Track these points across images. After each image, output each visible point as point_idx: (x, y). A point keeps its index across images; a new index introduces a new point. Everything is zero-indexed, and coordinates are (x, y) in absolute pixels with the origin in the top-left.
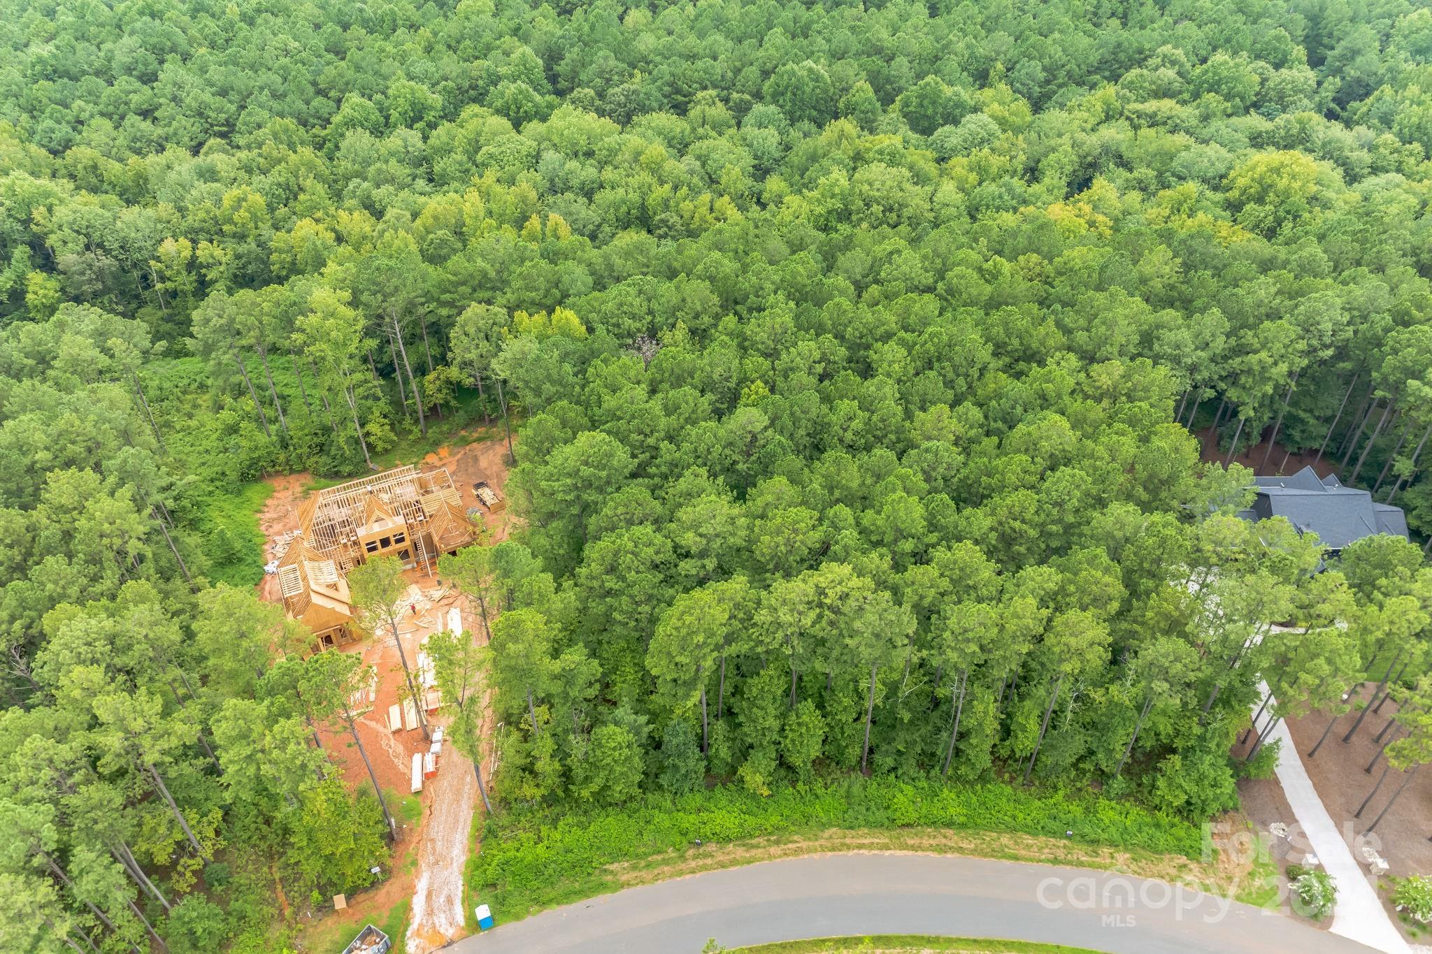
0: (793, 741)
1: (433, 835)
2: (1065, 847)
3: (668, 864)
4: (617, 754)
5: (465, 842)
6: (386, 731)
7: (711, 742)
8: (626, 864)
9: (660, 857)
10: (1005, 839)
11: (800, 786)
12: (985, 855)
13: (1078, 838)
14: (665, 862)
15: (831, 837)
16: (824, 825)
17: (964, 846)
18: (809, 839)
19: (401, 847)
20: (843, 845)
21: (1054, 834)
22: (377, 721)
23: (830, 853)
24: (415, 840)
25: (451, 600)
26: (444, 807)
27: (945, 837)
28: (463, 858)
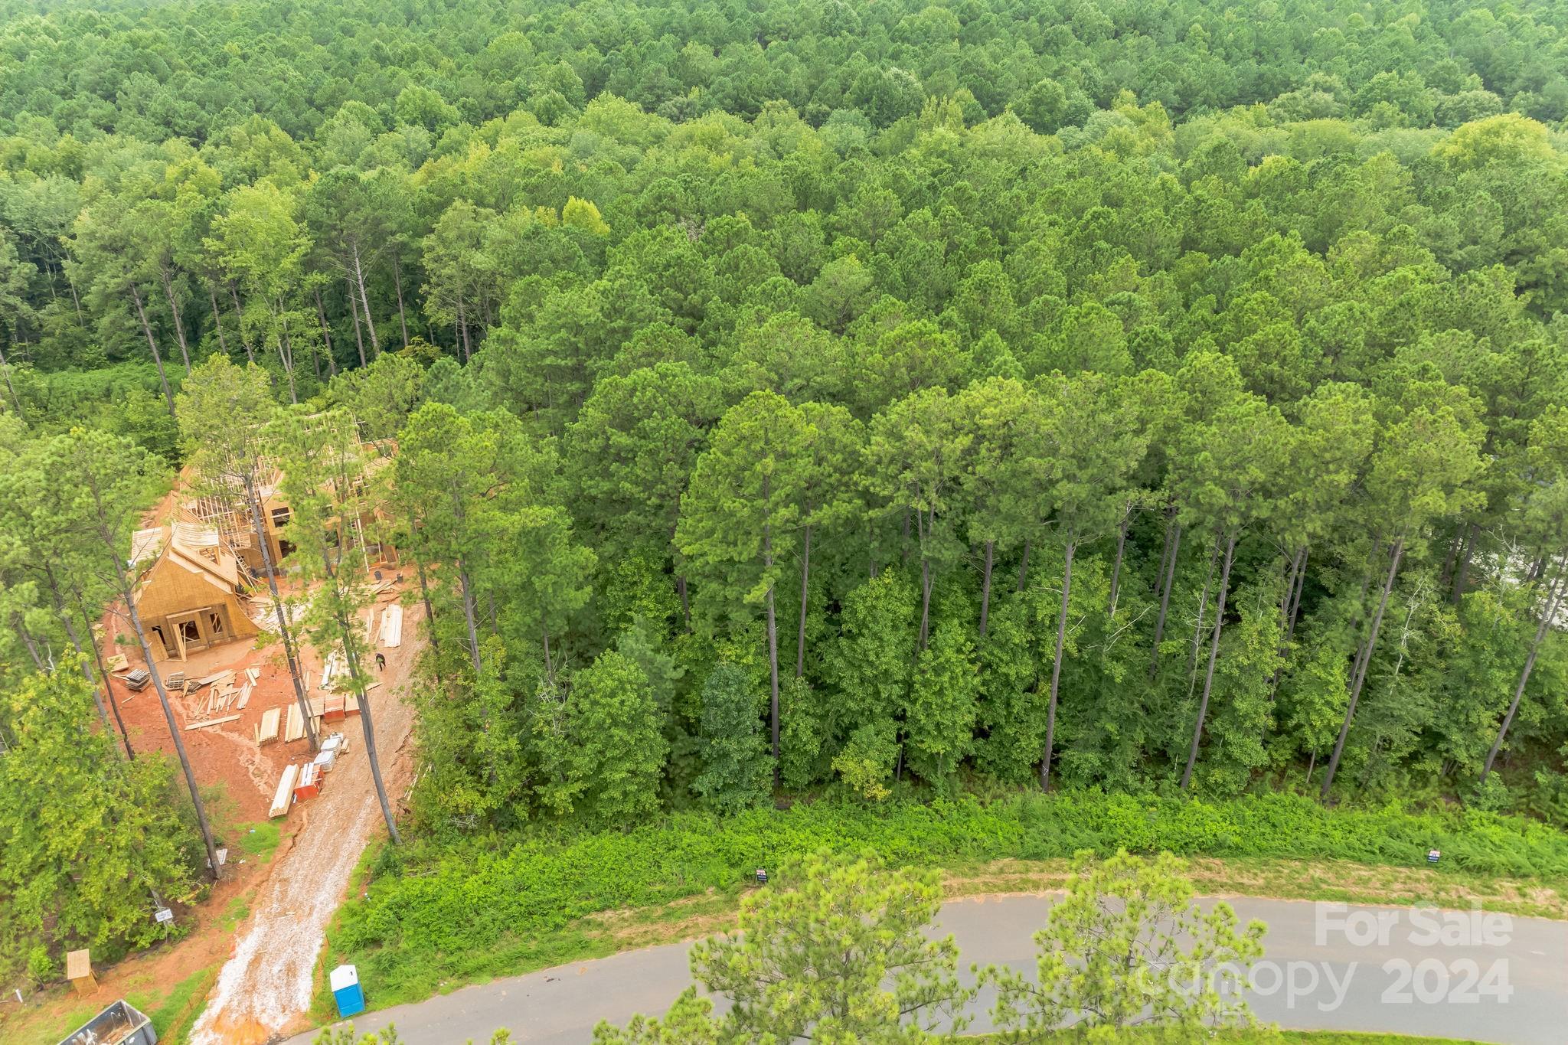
0: (927, 705)
1: (287, 873)
2: (1429, 879)
3: (706, 913)
4: (616, 701)
5: (343, 883)
6: (251, 744)
7: (785, 718)
8: (628, 913)
9: (690, 902)
10: (1317, 871)
11: (938, 803)
12: (1289, 895)
13: (1452, 864)
14: (701, 910)
15: (1001, 871)
16: (986, 851)
17: (1245, 881)
18: (964, 875)
19: (227, 890)
20: (1025, 881)
21: (1405, 861)
22: (241, 732)
23: (1003, 895)
24: (255, 881)
25: (391, 596)
26: (319, 836)
27: (1208, 869)
28: (333, 906)
